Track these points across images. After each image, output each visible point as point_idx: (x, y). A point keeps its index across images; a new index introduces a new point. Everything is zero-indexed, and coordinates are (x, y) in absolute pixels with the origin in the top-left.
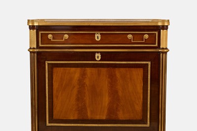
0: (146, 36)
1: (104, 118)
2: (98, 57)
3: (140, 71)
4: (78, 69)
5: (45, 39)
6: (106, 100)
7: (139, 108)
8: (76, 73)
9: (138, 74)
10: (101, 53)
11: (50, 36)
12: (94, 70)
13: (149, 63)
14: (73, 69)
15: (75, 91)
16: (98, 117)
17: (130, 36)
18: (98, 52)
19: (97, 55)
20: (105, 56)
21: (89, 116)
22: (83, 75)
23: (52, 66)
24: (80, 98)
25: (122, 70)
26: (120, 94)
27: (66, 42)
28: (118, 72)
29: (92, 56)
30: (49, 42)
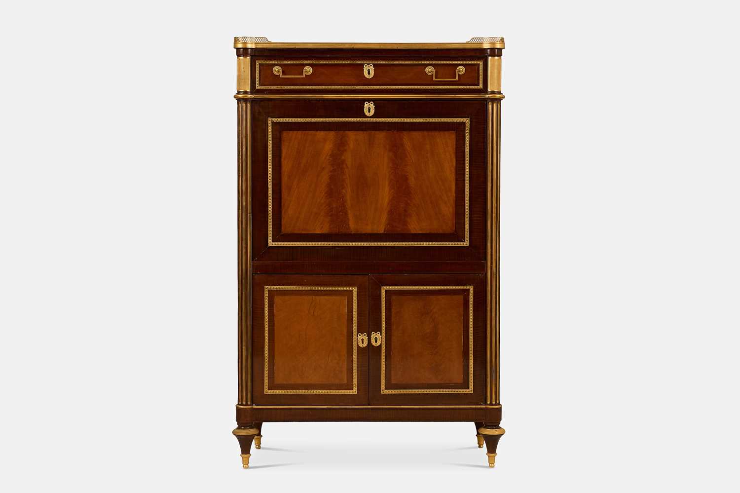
0: (461, 70)
1: (381, 229)
2: (369, 109)
3: (450, 138)
4: (331, 135)
5: (267, 75)
6: (385, 194)
7: (448, 210)
8: (326, 142)
9: (445, 143)
10: (375, 101)
11: (277, 70)
12: (361, 136)
13: (467, 121)
14: (321, 134)
15: (325, 177)
16: (368, 229)
17: (429, 70)
18: (369, 100)
19: (366, 105)
20: (382, 108)
21: (353, 226)
22: (341, 145)
23: (280, 128)
24: (334, 190)
25: (417, 135)
26: (412, 181)
27: (309, 80)
28: (408, 140)
29: (356, 108)
30: (276, 80)
